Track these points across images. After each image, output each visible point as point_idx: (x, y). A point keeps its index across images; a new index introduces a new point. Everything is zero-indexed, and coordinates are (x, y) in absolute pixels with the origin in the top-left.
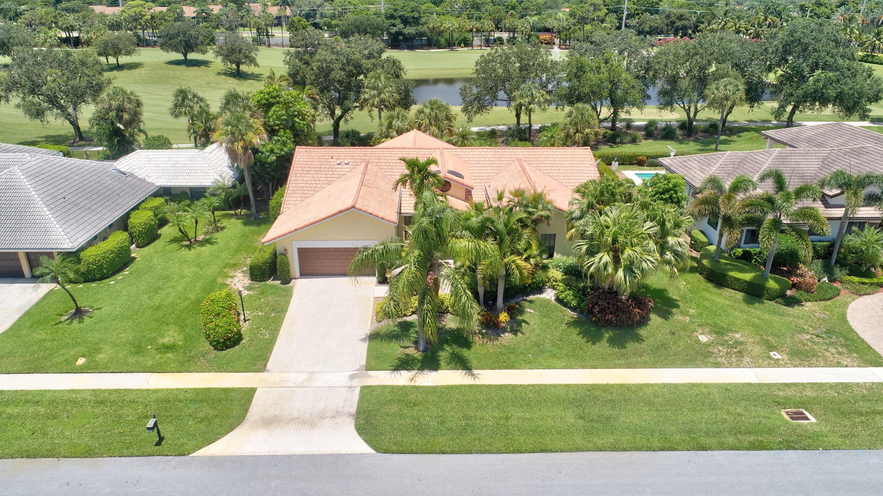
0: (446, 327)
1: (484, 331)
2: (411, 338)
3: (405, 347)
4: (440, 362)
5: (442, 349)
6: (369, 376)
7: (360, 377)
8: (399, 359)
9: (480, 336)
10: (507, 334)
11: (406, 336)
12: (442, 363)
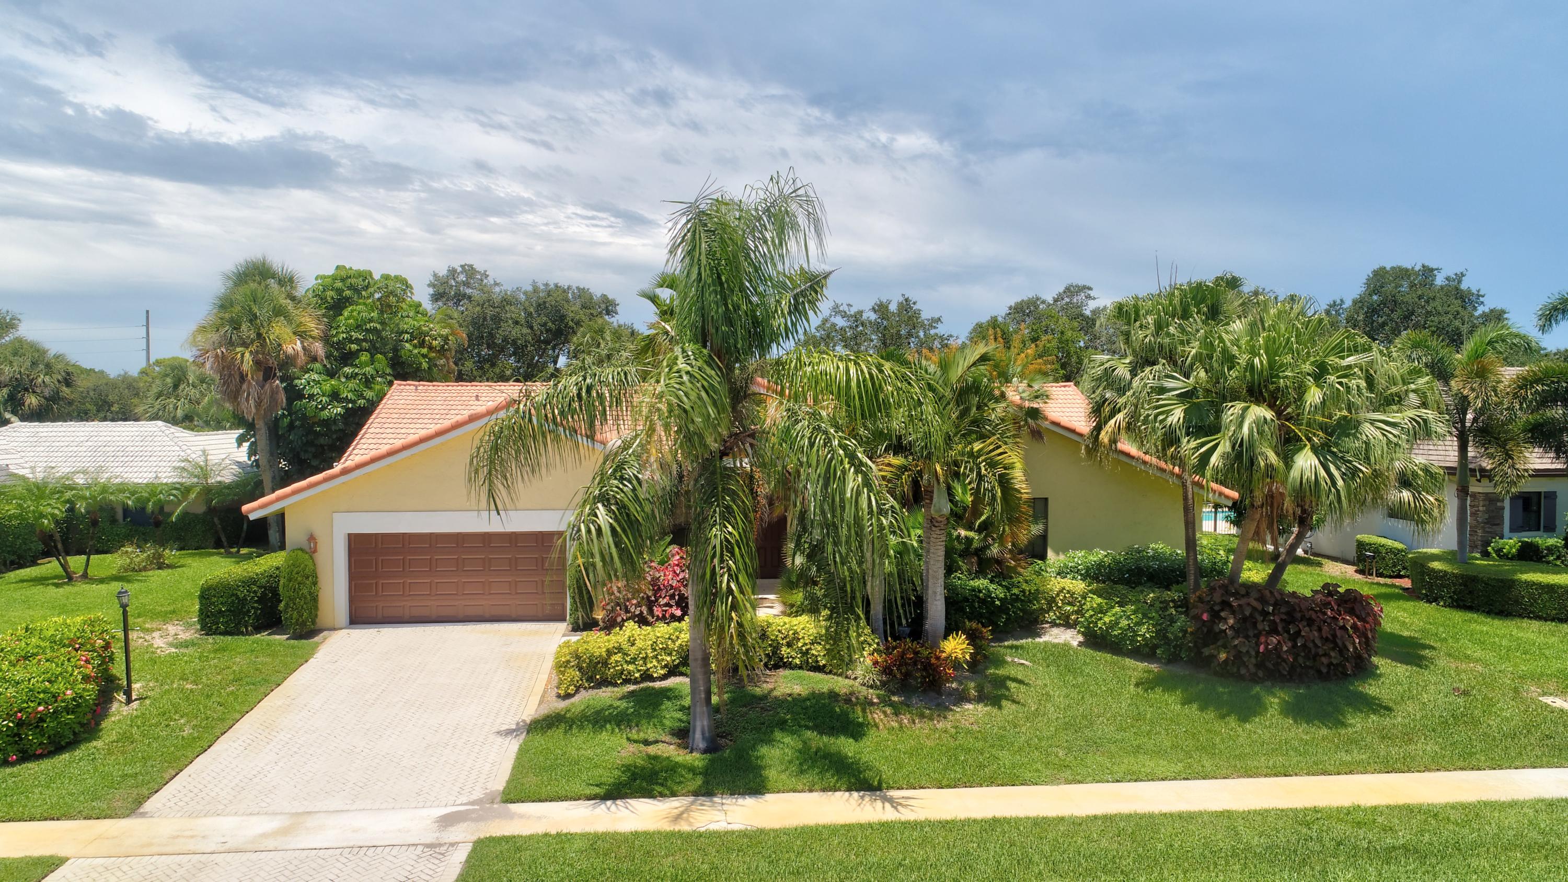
0: (775, 693)
1: (895, 699)
2: (667, 723)
3: (646, 743)
4: (766, 773)
5: (770, 741)
6: (511, 816)
7: (477, 820)
8: (627, 768)
9: (889, 710)
10: (969, 706)
11: (650, 717)
12: (772, 774)
